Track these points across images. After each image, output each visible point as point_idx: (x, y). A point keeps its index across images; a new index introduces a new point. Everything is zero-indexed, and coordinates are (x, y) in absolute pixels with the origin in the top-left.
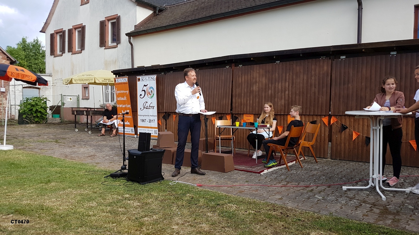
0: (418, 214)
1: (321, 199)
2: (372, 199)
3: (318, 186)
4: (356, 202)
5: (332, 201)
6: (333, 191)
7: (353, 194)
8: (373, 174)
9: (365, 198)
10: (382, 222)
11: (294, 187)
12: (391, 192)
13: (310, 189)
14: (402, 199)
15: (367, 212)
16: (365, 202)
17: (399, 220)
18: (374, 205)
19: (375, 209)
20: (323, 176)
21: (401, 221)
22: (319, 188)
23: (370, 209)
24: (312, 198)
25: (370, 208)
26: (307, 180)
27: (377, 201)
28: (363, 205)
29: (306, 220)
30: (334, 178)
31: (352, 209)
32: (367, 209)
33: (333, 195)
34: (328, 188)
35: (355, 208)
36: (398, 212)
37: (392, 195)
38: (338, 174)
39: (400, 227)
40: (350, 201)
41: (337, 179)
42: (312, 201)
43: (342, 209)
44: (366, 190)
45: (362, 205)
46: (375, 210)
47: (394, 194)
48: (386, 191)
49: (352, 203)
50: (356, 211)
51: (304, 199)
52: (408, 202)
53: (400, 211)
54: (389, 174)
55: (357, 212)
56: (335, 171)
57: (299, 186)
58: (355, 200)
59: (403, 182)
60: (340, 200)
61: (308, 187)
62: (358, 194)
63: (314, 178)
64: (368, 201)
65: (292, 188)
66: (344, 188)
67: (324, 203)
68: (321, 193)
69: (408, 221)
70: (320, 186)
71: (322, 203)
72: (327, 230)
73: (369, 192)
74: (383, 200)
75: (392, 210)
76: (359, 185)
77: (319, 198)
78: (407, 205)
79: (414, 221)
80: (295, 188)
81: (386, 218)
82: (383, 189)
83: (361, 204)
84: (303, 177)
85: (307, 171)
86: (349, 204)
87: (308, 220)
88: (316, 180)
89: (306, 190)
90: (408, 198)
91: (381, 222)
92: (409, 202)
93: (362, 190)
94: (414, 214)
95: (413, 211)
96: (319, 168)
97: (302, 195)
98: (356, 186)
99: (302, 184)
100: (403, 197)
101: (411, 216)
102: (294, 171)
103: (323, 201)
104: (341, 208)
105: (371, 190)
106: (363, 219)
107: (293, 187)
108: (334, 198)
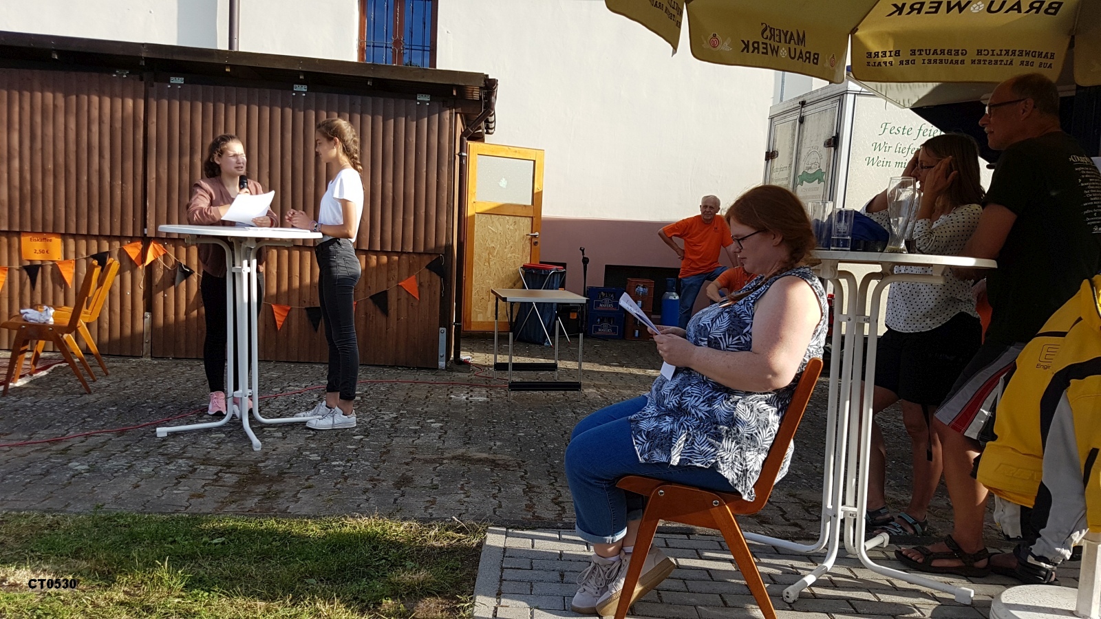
0: (324, 472)
1: (83, 471)
2: (228, 451)
3: (87, 436)
4: (183, 465)
5: (116, 472)
6: (130, 442)
7: (183, 445)
8: (236, 388)
9: (209, 452)
10: (235, 506)
11: (13, 446)
12: (280, 427)
13: (63, 446)
14: (301, 442)
15: (203, 487)
16: (206, 461)
17: (277, 493)
18: (228, 465)
19: (227, 475)
20: (113, 406)
21: (282, 495)
22: (90, 439)
23: (215, 477)
24: (55, 473)
25: (216, 474)
26: (59, 422)
27: (239, 455)
28: (198, 470)
29: (11, 539)
30: (143, 407)
31: (166, 486)
32: (207, 478)
33: (124, 454)
34: (118, 437)
35: (176, 481)
36: (281, 473)
37: (280, 434)
38: (156, 397)
39: (275, 510)
40: (167, 464)
41: (150, 410)
42: (53, 479)
43: (137, 489)
44: (219, 429)
45: (196, 469)
46: (226, 478)
47: (286, 431)
48: (270, 425)
49: (172, 468)
50: (176, 489)
51: (28, 478)
52: (313, 446)
53: (287, 471)
54: (290, 384)
55: (175, 492)
56: (152, 389)
57: (31, 441)
58: (180, 461)
59: (316, 400)
60: (138, 464)
61: (57, 440)
62: (194, 443)
63: (85, 413)
64: (214, 459)
65: (5, 452)
66: (160, 432)
67: (89, 479)
68: (92, 452)
69: (298, 492)
70: (97, 434)
71: (83, 481)
72: (67, 555)
73: (224, 435)
74: (255, 449)
75: (268, 473)
76: (205, 420)
77: (77, 470)
78: (308, 453)
79: (312, 490)
80: (15, 448)
81: (248, 492)
82: (261, 423)
83: (196, 467)
84: (52, 414)
85: (70, 397)
86: (162, 472)
87: (18, 537)
88: (89, 419)
89: (50, 450)
90: (317, 437)
91: (233, 506)
92: (315, 446)
93: (208, 430)
94: (318, 473)
95: (315, 465)
96: (109, 386)
97: (29, 467)
98: (198, 422)
99: (42, 434)
100: (303, 435)
101: (307, 480)
102: (27, 401)
103: (88, 474)
104: (135, 488)
105: (231, 429)
106: (187, 508)
107: (10, 446)
108: (123, 462)
